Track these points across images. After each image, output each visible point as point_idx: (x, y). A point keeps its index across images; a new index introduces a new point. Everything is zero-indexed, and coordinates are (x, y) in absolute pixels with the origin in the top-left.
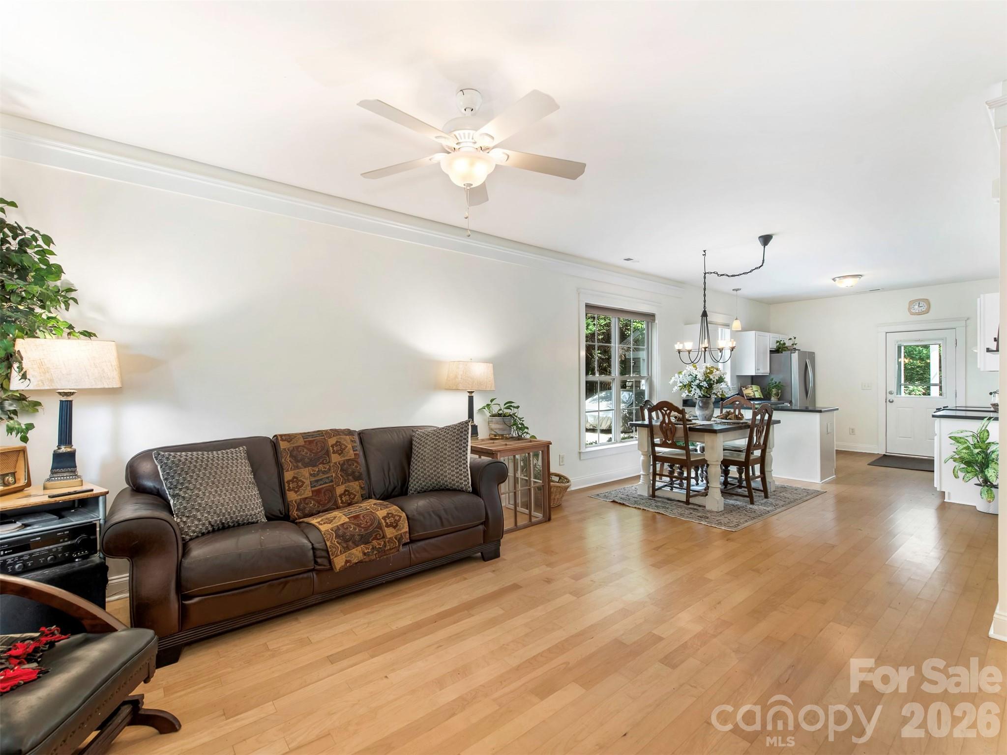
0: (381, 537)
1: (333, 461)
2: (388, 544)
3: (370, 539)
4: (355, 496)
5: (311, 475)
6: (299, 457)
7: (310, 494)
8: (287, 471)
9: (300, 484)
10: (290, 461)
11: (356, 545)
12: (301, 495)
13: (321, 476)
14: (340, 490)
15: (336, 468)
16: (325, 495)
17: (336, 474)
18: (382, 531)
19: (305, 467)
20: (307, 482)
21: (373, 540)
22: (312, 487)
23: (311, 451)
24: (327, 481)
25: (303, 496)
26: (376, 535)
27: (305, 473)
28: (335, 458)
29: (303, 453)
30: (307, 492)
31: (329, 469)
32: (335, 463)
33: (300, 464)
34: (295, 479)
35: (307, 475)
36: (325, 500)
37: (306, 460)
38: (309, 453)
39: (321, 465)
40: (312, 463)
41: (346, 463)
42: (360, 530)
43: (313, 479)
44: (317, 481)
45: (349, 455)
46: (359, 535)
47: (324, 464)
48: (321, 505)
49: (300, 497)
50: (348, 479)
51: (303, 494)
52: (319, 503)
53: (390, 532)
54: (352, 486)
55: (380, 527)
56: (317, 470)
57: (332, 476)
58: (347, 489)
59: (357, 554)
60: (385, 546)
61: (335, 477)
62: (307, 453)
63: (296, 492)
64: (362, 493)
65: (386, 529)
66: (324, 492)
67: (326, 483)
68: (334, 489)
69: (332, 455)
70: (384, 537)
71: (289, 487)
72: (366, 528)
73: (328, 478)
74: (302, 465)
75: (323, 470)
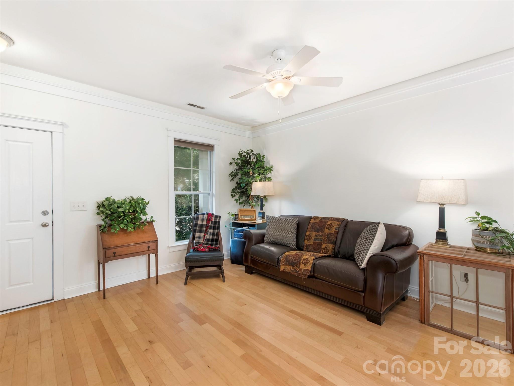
0: (298, 266)
1: (325, 232)
2: (300, 271)
3: (295, 265)
4: (329, 251)
5: (315, 236)
6: (314, 227)
7: (313, 244)
8: (308, 231)
9: (310, 238)
10: (310, 228)
11: (289, 264)
12: (309, 243)
13: (319, 237)
14: (324, 246)
15: (325, 236)
16: (317, 246)
17: (324, 238)
18: (300, 264)
19: (314, 232)
20: (313, 238)
21: (295, 266)
22: (314, 241)
23: (319, 226)
24: (320, 240)
25: (310, 244)
26: (297, 265)
27: (314, 234)
28: (327, 231)
29: (316, 226)
30: (312, 243)
31: (322, 235)
32: (326, 233)
33: (313, 230)
34: (309, 235)
35: (314, 235)
36: (317, 248)
37: (316, 229)
38: (318, 226)
39: (320, 233)
40: (317, 231)
41: (330, 234)
42: (293, 260)
43: (316, 238)
44: (317, 239)
45: (332, 231)
46: (291, 261)
47: (321, 232)
48: (315, 250)
49: (308, 243)
50: (328, 242)
51: (310, 243)
52: (314, 248)
53: (302, 266)
54: (329, 246)
55: (299, 262)
56: (318, 234)
57: (322, 239)
58: (327, 246)
59: (288, 268)
60: (299, 271)
61: (323, 239)
62: (317, 226)
63: (308, 241)
64: (332, 251)
65: (301, 264)
66: (317, 245)
67: (319, 241)
68: (322, 245)
69: (326, 229)
70: (299, 267)
71: (306, 238)
72: (295, 260)
73: (320, 239)
74: (314, 230)
75: (320, 235)
